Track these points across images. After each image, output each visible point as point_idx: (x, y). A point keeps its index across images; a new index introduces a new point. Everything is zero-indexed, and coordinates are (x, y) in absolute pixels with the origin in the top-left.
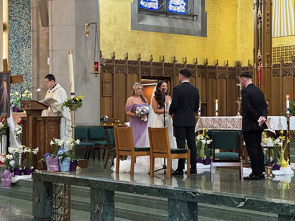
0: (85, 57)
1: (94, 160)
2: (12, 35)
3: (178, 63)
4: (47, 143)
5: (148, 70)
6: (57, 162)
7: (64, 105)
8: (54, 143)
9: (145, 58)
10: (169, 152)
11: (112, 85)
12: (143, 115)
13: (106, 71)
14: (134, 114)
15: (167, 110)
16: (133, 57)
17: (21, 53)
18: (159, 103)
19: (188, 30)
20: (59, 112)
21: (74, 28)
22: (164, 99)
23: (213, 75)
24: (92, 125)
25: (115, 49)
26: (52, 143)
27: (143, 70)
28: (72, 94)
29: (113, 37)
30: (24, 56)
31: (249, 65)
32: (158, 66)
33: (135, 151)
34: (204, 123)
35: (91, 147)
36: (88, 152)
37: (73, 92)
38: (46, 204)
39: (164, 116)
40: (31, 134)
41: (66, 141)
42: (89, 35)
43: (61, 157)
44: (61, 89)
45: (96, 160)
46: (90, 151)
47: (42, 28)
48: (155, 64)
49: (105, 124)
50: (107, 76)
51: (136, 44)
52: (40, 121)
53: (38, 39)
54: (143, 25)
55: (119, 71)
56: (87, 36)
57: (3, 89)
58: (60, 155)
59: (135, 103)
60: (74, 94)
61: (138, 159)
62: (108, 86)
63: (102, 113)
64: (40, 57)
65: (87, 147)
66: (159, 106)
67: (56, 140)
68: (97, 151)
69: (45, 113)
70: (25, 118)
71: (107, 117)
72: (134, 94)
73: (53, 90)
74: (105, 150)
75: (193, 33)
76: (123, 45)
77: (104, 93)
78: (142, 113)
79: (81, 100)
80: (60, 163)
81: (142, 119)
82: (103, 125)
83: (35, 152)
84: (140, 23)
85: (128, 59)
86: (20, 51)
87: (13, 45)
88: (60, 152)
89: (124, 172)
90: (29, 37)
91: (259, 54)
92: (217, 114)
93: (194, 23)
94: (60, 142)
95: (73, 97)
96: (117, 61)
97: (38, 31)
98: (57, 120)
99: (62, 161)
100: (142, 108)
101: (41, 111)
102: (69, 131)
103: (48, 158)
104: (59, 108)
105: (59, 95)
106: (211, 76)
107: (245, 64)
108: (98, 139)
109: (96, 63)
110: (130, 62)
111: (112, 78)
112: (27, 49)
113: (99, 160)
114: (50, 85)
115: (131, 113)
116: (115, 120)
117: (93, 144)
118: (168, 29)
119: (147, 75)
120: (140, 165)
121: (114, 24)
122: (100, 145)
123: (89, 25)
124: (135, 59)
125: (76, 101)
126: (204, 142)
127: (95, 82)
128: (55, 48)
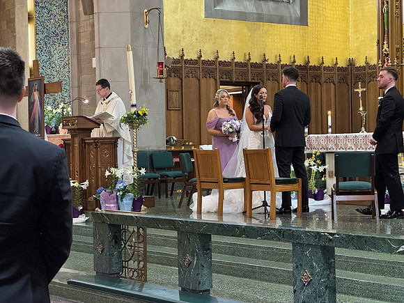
0: (144, 55)
1: (160, 198)
2: (40, 28)
3: (269, 62)
4: (100, 174)
5: (229, 73)
6: (116, 200)
7: (122, 121)
8: (110, 174)
9: (225, 56)
10: (274, 182)
11: (180, 94)
12: (231, 133)
13: (173, 74)
14: (219, 132)
15: (267, 125)
16: (208, 56)
17: (52, 53)
18: (257, 117)
19: (282, 17)
20: (115, 132)
21: (128, 16)
22: (263, 110)
23: (317, 79)
24: (156, 149)
25: (183, 44)
26: (107, 173)
27: (222, 72)
28: (133, 106)
29: (181, 29)
30: (56, 56)
31: (367, 63)
32: (243, 66)
33: (225, 182)
34: (314, 144)
35: (155, 179)
36: (151, 186)
37: (134, 103)
38: (113, 255)
39: (263, 134)
40: (77, 162)
41: (126, 171)
42: (149, 25)
43: (121, 193)
44: (118, 99)
45: (163, 197)
46: (153, 185)
47: (83, 17)
48: (238, 64)
49: (173, 148)
50: (174, 81)
51: (213, 37)
52: (89, 144)
53: (78, 33)
54: (222, 10)
55: (190, 75)
56: (147, 26)
57: (34, 102)
58: (119, 191)
59: (219, 117)
60: (135, 106)
61: (227, 193)
62: (175, 95)
63: (168, 133)
64: (82, 58)
65: (149, 179)
66: (256, 120)
67: (113, 169)
68: (163, 185)
69: (95, 134)
70: (69, 140)
71: (175, 138)
72: (217, 105)
73: (107, 100)
74: (173, 184)
75: (289, 20)
76: (194, 38)
77: (170, 105)
78: (231, 130)
79: (145, 114)
80: (119, 201)
81: (230, 138)
82: (169, 149)
83: (84, 187)
84: (217, 8)
85: (202, 59)
86: (52, 50)
87: (42, 42)
88: (119, 186)
89: (208, 212)
90: (63, 31)
91: (385, 46)
92: (330, 130)
93: (291, 6)
94: (118, 173)
95: (134, 110)
96: (187, 62)
97: (78, 22)
98: (112, 143)
99: (122, 198)
100: (230, 122)
101: (90, 130)
102: (129, 157)
103: (103, 194)
104: (114, 126)
105: (114, 108)
106: (314, 80)
107: (360, 63)
108: (163, 169)
109: (160, 64)
110: (204, 62)
111: (180, 84)
112: (61, 47)
113: (167, 197)
114: (104, 94)
115: (215, 131)
116: (186, 142)
117: (157, 175)
118: (255, 16)
119: (228, 80)
120: (230, 202)
121: (182, 10)
122: (168, 176)
123: (149, 11)
124: (211, 58)
125: (138, 115)
126: (314, 169)
127: (159, 89)
128: (103, 44)
